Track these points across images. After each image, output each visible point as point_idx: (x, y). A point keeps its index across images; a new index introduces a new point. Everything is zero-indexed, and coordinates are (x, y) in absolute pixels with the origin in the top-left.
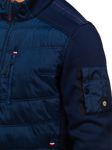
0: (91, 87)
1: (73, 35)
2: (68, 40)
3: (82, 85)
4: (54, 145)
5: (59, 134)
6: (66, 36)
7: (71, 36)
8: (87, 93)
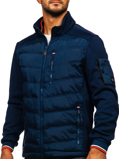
0: (105, 70)
1: (91, 40)
2: (88, 43)
3: (99, 68)
4: (79, 108)
5: (82, 101)
6: (87, 41)
7: (90, 41)
8: (103, 73)
